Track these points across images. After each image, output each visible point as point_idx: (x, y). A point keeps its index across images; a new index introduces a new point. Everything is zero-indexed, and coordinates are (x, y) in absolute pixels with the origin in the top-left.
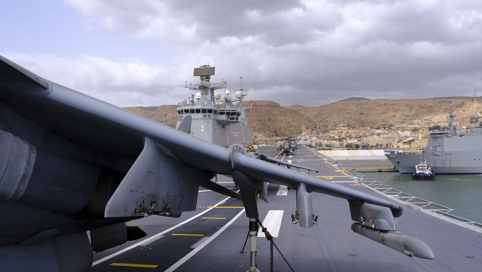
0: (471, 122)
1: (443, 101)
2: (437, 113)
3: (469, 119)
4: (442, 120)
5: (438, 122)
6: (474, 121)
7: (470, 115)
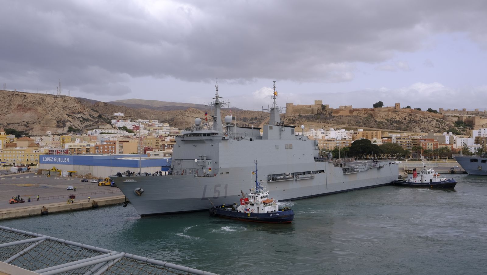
0: (58, 127)
1: (14, 94)
2: (6, 110)
3: (55, 122)
4: (14, 122)
5: (9, 124)
6: (61, 125)
7: (56, 116)
